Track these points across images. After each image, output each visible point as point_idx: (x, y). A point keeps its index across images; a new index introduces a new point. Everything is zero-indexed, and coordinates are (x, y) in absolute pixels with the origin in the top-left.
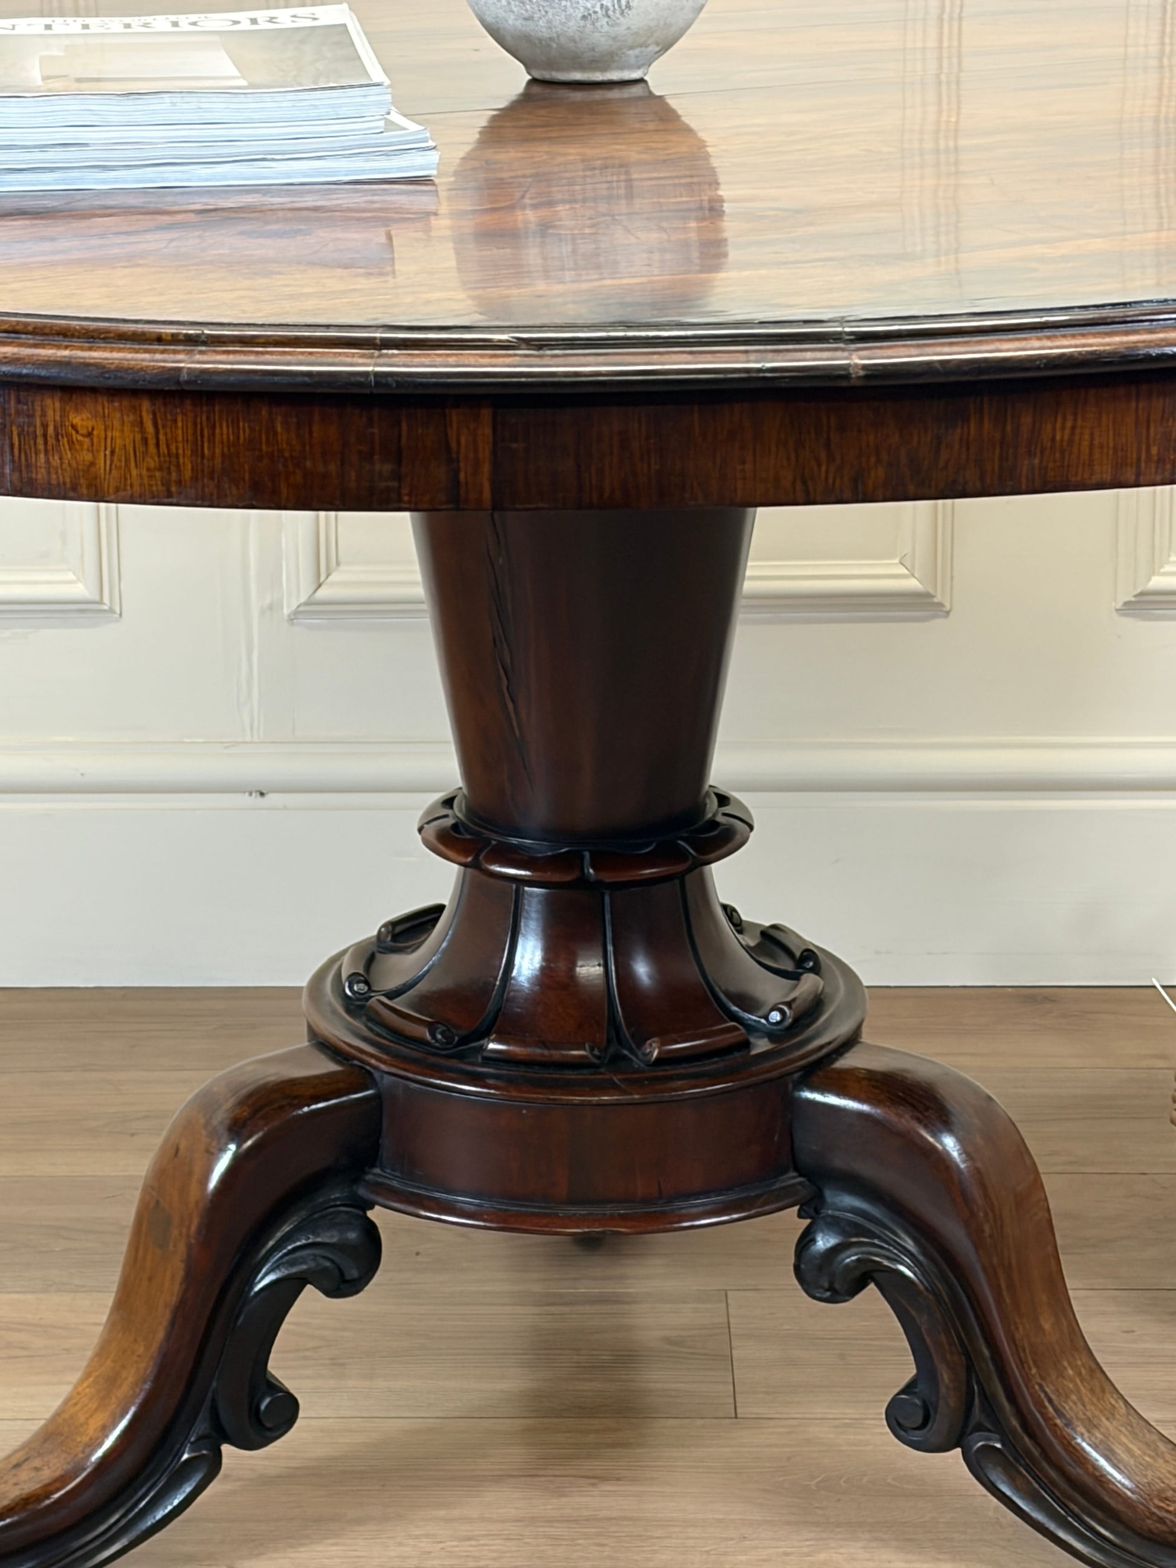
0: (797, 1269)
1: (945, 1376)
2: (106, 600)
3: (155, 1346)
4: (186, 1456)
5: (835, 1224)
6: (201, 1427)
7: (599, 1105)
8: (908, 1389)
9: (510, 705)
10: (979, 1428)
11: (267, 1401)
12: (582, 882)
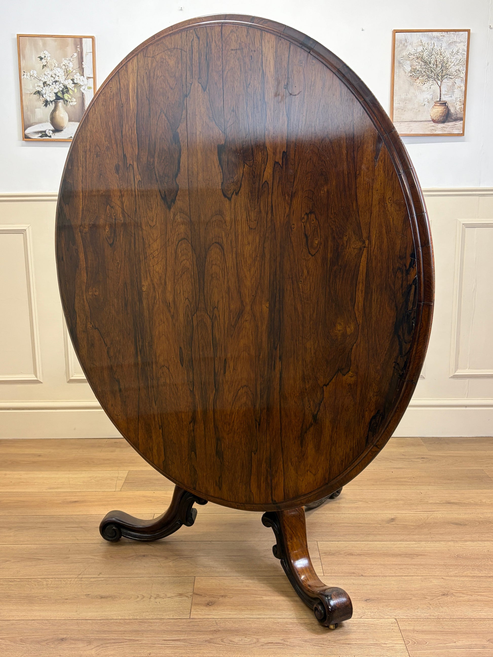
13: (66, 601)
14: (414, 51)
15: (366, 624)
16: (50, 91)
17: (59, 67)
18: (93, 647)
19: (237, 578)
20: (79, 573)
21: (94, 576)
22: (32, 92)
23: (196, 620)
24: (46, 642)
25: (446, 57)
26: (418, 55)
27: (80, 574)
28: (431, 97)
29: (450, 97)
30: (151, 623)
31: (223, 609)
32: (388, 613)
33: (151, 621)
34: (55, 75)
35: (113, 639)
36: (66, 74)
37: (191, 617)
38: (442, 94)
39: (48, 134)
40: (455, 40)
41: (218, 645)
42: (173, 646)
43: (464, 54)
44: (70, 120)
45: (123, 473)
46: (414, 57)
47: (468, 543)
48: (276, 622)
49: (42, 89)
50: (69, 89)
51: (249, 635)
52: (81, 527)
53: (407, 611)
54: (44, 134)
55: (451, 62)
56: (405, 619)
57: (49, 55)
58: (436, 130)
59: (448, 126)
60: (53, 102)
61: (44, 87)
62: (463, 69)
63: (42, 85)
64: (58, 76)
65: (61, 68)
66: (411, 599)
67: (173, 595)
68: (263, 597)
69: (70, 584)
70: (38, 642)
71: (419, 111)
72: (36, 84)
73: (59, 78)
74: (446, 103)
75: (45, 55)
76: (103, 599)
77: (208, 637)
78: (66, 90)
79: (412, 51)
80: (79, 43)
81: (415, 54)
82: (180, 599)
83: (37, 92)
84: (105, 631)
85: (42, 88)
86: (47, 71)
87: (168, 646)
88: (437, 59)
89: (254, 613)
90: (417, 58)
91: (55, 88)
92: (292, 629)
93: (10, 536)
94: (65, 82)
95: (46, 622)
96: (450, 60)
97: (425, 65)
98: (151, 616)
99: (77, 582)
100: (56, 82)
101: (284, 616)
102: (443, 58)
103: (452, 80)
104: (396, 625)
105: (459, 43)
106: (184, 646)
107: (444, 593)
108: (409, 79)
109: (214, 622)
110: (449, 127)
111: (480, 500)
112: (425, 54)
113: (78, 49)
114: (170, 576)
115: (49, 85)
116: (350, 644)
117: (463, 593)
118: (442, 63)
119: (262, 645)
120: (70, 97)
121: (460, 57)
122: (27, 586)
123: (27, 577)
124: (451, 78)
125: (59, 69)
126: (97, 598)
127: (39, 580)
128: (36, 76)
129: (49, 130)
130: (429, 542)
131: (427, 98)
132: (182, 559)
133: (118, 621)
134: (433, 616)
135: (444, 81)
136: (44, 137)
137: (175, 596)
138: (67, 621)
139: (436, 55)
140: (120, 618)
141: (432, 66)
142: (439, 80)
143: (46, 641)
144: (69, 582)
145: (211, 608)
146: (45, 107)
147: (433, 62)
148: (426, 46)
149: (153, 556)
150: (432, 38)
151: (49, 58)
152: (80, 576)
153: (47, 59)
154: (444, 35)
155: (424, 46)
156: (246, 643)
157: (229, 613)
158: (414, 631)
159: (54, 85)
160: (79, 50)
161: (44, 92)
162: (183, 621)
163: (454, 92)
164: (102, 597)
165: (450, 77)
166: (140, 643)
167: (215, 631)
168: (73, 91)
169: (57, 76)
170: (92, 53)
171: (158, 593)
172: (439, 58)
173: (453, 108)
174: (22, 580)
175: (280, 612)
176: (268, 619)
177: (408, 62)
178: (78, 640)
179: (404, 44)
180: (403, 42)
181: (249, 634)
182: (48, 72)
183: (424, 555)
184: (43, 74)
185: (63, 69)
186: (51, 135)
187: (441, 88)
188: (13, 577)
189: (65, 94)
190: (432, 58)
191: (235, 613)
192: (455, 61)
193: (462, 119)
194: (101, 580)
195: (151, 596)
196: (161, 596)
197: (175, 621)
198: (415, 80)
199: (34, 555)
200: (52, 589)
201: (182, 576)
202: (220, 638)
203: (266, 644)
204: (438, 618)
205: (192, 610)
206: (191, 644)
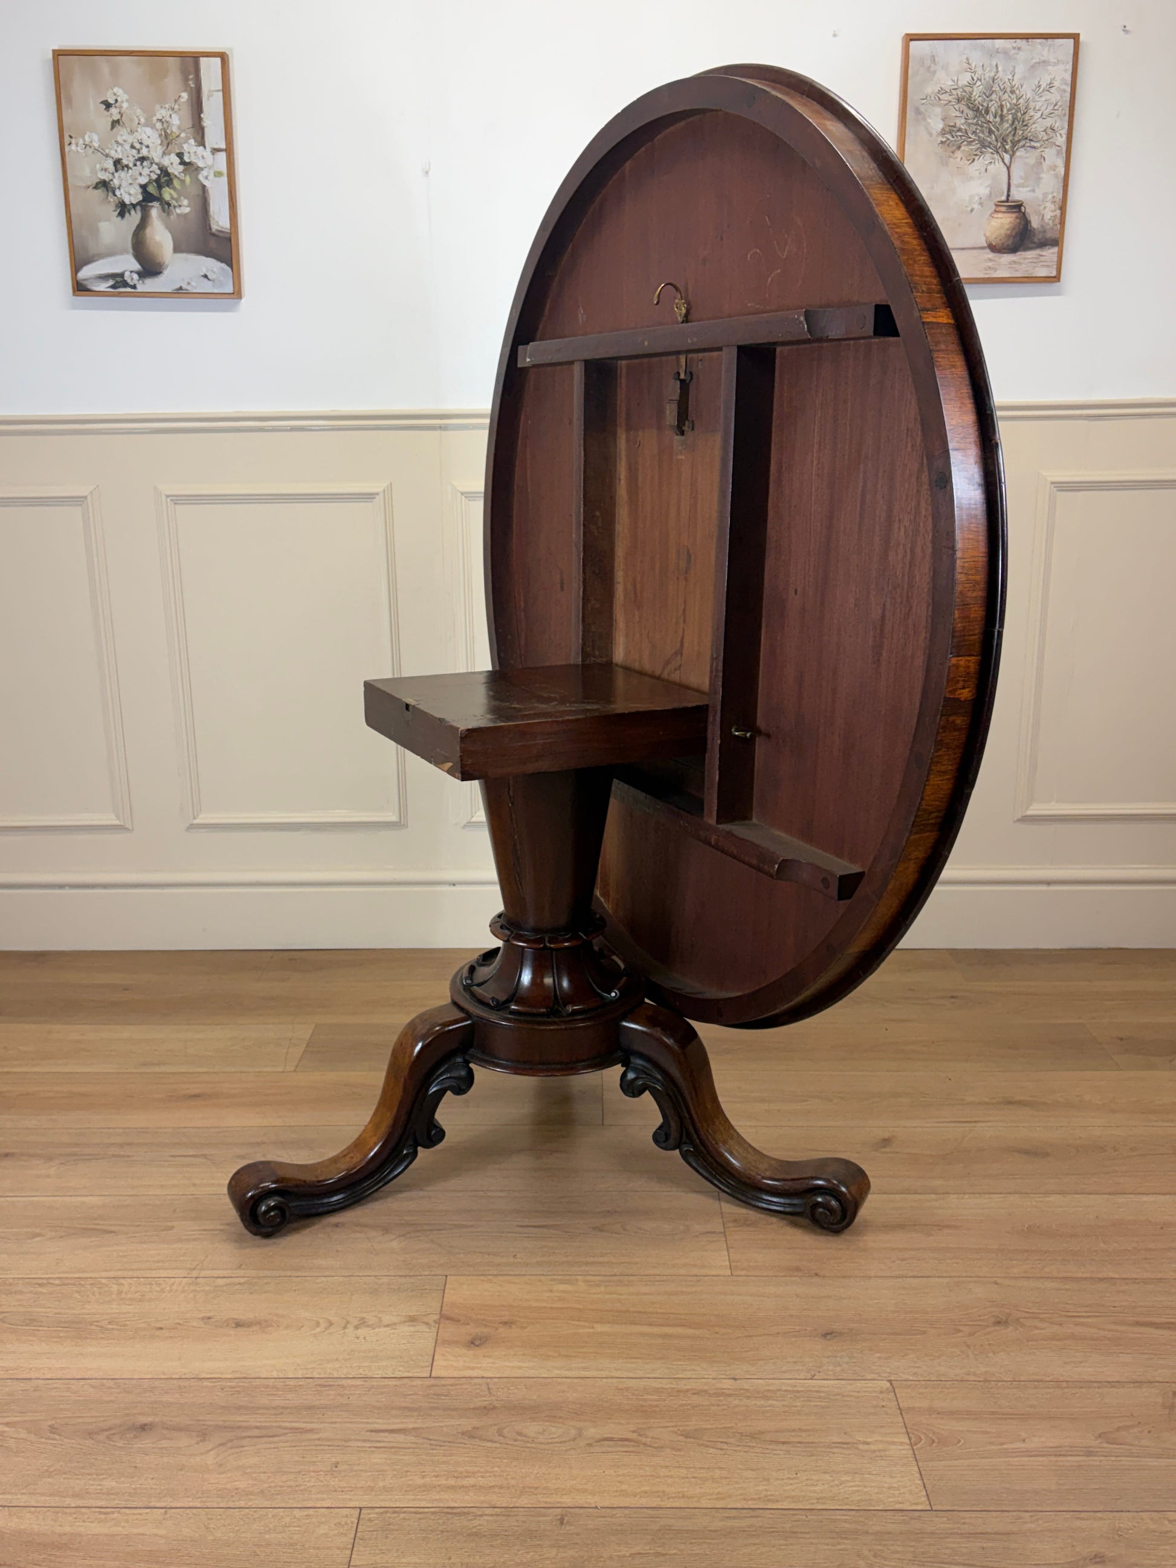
0: (621, 1086)
1: (673, 1124)
2: (402, 822)
3: (393, 1114)
4: (405, 1152)
5: (635, 1070)
6: (410, 1142)
7: (550, 1030)
8: (660, 1128)
9: (520, 886)
10: (685, 1143)
11: (434, 1132)
12: (545, 947)
13: (158, 1333)
14: (951, 83)
15: (822, 1394)
16: (130, 181)
17: (149, 124)
18: (211, 1446)
19: (540, 1281)
20: (193, 1266)
21: (224, 1273)
22: (89, 184)
23: (443, 1382)
24: (107, 1433)
25: (1024, 97)
26: (959, 93)
27: (194, 1269)
28: (987, 191)
29: (1030, 191)
30: (343, 1387)
31: (505, 1355)
32: (874, 1368)
33: (344, 1382)
34: (141, 143)
35: (257, 1428)
36: (165, 142)
37: (433, 1375)
38: (1012, 184)
39: (129, 281)
40: (1045, 58)
41: (489, 1444)
42: (390, 1445)
43: (1064, 91)
44: (177, 249)
45: (302, 1031)
46: (950, 98)
47: (1052, 1198)
48: (620, 1386)
49: (111, 177)
50: (172, 176)
51: (561, 1420)
52: (205, 1156)
53: (916, 1362)
54: (119, 281)
55: (1034, 109)
56: (912, 1382)
57: (126, 97)
58: (995, 270)
59: (1025, 259)
60: (138, 208)
61: (117, 171)
62: (1062, 125)
63: (112, 168)
64: (148, 147)
65: (153, 127)
66: (924, 1333)
67: (395, 1320)
68: (595, 1325)
69: (170, 1291)
70: (90, 1434)
71: (959, 225)
72: (98, 166)
73: (149, 151)
74: (1021, 205)
75: (115, 98)
76: (239, 1329)
77: (467, 1424)
78: (165, 178)
79: (948, 84)
80: (192, 69)
81: (954, 92)
82: (412, 1329)
83: (100, 182)
84: (239, 1408)
85: (113, 174)
86: (122, 135)
87: (379, 1445)
88: (1003, 103)
89: (573, 1366)
90: (959, 101)
91: (141, 174)
92: (657, 1406)
93: (48, 1176)
94: (162, 161)
95: (111, 1383)
96: (1032, 105)
97: (976, 116)
98: (345, 1371)
99: (186, 1288)
100: (142, 159)
101: (640, 1374)
102: (1018, 99)
103: (1037, 152)
104: (891, 1396)
105: (1055, 64)
106: (413, 1446)
107: (999, 1320)
108: (939, 149)
109: (484, 1387)
110: (1027, 261)
111: (1078, 1096)
112: (977, 92)
113: (190, 82)
114: (391, 1273)
115: (127, 166)
116: (789, 1443)
117: (1042, 1320)
118: (1013, 111)
119: (589, 1445)
120: (175, 196)
121: (1054, 96)
122: (77, 1296)
123: (77, 1275)
124: (1034, 148)
125: (148, 130)
126: (227, 1325)
127: (104, 1281)
128: (96, 145)
129: (131, 272)
130: (967, 1196)
131: (978, 195)
132: (418, 1234)
133: (271, 1382)
134: (975, 1374)
135: (1018, 154)
136: (119, 287)
137: (401, 1323)
138: (157, 1383)
139: (1001, 93)
140: (275, 1374)
141: (990, 117)
142: (1006, 151)
143: (106, 1430)
144: (168, 1288)
145: (480, 1352)
146: (120, 218)
147: (993, 109)
148: (980, 71)
149: (356, 1226)
150: (993, 53)
151: (125, 105)
152: (195, 1274)
153: (121, 107)
154: (1020, 45)
155: (975, 72)
156: (553, 1440)
157: (518, 1364)
158: (931, 1411)
159: (139, 167)
160: (193, 86)
161: (116, 182)
162: (414, 1383)
163: (1040, 179)
164: (239, 1324)
165: (1033, 144)
166: (316, 1436)
167: (485, 1408)
168: (183, 182)
169: (144, 148)
170: (221, 94)
171: (364, 1315)
172: (1008, 101)
173: (1036, 217)
174: (66, 1282)
175: (632, 1363)
176: (605, 1380)
177: (938, 110)
178: (178, 1429)
179: (930, 67)
180: (928, 63)
181: (560, 1418)
182: (124, 138)
183: (956, 1227)
184: (113, 142)
185: (157, 130)
186: (136, 282)
187: (1013, 168)
188: (47, 1274)
189: (164, 189)
190: (991, 101)
191: (531, 1364)
192: (1043, 108)
193: (1056, 242)
194: (239, 1284)
195: (348, 1322)
196: (370, 1323)
197: (398, 1383)
198: (953, 152)
199: (96, 1222)
200: (130, 1305)
201: (418, 1274)
202: (496, 1428)
203: (597, 1442)
204: (986, 1381)
205: (436, 1358)
206: (430, 1440)
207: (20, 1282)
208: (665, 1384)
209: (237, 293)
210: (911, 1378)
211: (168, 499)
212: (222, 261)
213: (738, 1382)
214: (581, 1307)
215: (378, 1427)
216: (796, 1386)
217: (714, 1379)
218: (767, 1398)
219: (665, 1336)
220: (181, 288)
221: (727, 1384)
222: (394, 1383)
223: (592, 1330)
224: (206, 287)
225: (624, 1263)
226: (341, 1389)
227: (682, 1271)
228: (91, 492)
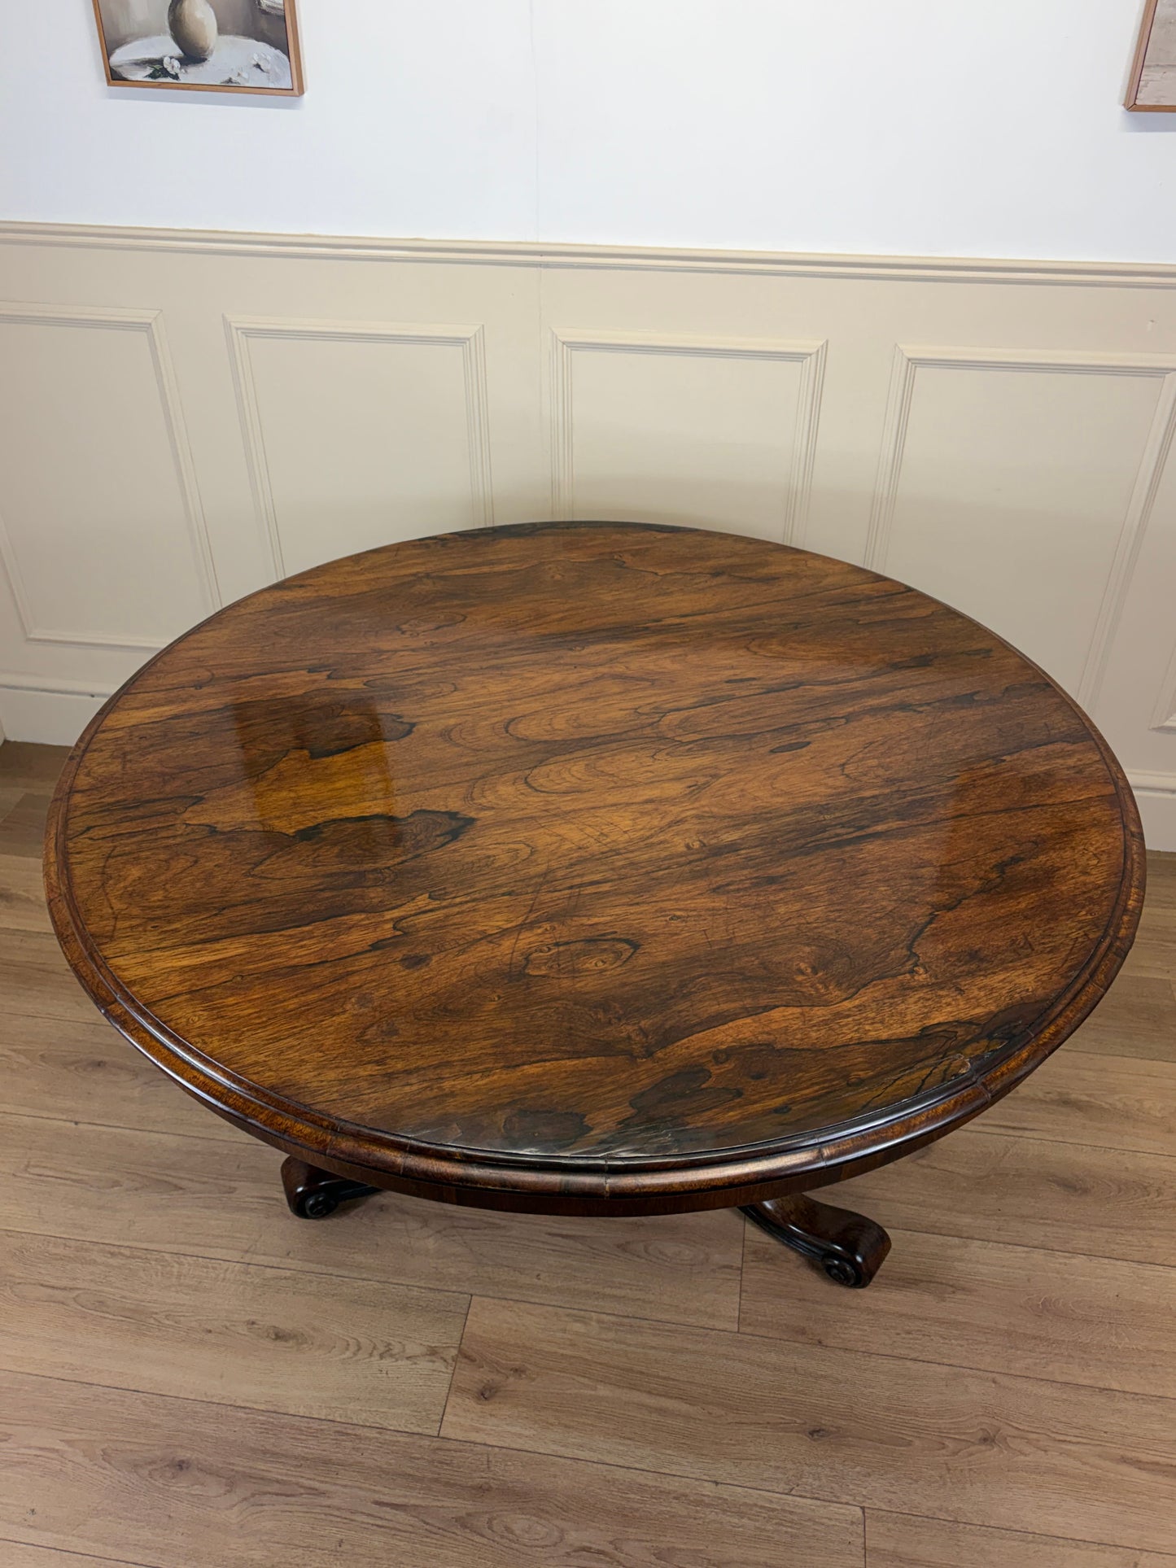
13: (206, 1337)
15: (795, 1518)
18: (236, 1500)
19: (557, 1314)
20: (247, 1248)
21: (274, 1261)
23: (449, 1445)
24: (150, 1467)
27: (248, 1251)
30: (360, 1438)
31: (510, 1416)
32: (851, 1487)
33: (359, 1431)
35: (277, 1481)
37: (442, 1434)
39: (169, 69)
41: (477, 1538)
42: (390, 1524)
44: (221, 31)
47: (1078, 1261)
48: (608, 1477)
51: (546, 1516)
53: (892, 1485)
54: (158, 69)
56: (883, 1513)
66: (910, 1443)
67: (417, 1350)
69: (224, 1280)
70: (136, 1466)
76: (279, 1343)
82: (431, 1367)
84: (265, 1452)
87: (381, 1523)
89: (569, 1441)
92: (637, 1510)
93: (134, 1098)
95: (159, 1400)
98: (364, 1416)
99: (239, 1276)
104: (860, 1530)
106: (410, 1529)
107: (986, 1435)
109: (484, 1458)
111: (1138, 1101)
114: (422, 1285)
117: (1029, 1442)
119: (568, 1554)
122: (141, 1274)
123: (144, 1246)
126: (268, 1335)
127: (167, 1258)
129: (171, 58)
130: (991, 1245)
134: (947, 1511)
136: (159, 77)
137: (422, 1355)
138: (198, 1407)
140: (301, 1411)
143: (150, 1463)
144: (222, 1275)
145: (488, 1407)
152: (247, 1258)
156: (536, 1543)
157: (517, 1430)
158: (895, 1556)
162: (423, 1443)
164: (279, 1336)
166: (328, 1502)
167: (481, 1487)
171: (390, 1341)
174: (135, 1253)
175: (624, 1445)
176: (595, 1466)
178: (210, 1471)
181: (547, 1513)
183: (970, 1291)
186: (178, 71)
188: (119, 1240)
191: (532, 1433)
194: (286, 1279)
195: (374, 1347)
196: (394, 1352)
199: (167, 1172)
200: (186, 1294)
201: (446, 1288)
202: (487, 1516)
203: (575, 1551)
204: (956, 1521)
205: (448, 1410)
206: (428, 1524)
207: (96, 1248)
208: (649, 1480)
209: (297, 89)
210: (884, 1507)
211: (239, 332)
212: (277, 48)
213: (719, 1486)
214: (589, 1357)
215: (386, 1499)
216: (771, 1502)
217: (697, 1479)
218: (741, 1515)
219: (662, 1411)
220: (230, 81)
221: (708, 1489)
222: (407, 1440)
223: (593, 1393)
224: (258, 80)
225: (639, 1299)
226: (357, 1441)
227: (691, 1320)
228: (155, 318)
